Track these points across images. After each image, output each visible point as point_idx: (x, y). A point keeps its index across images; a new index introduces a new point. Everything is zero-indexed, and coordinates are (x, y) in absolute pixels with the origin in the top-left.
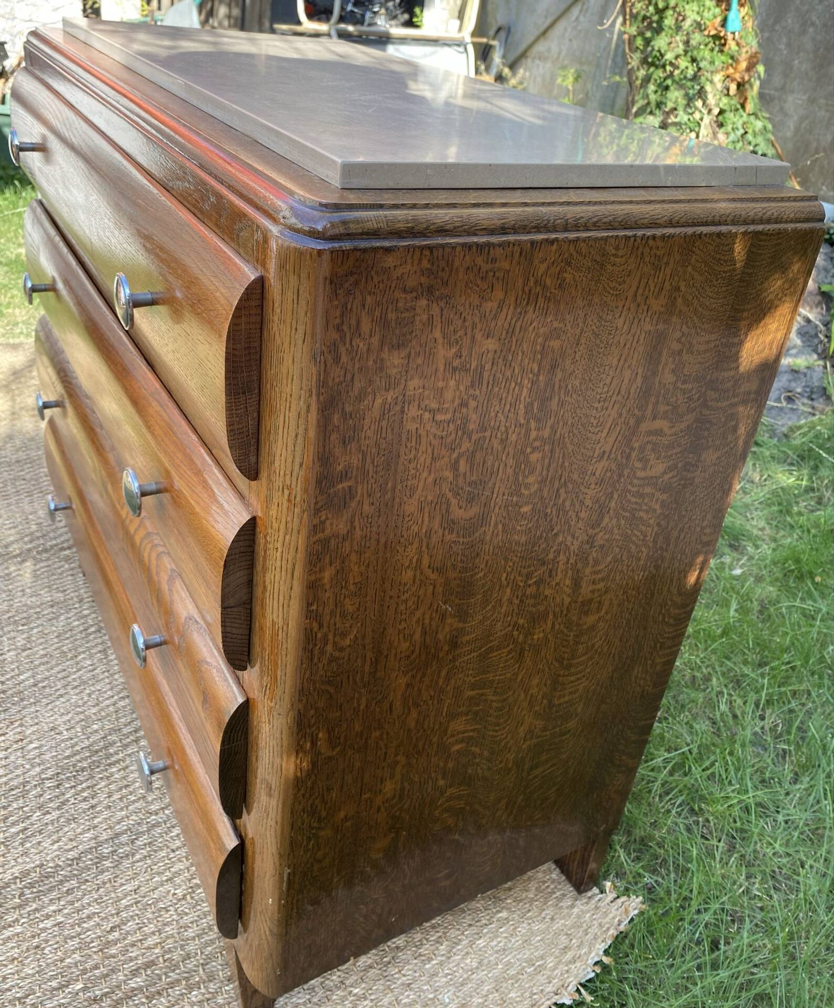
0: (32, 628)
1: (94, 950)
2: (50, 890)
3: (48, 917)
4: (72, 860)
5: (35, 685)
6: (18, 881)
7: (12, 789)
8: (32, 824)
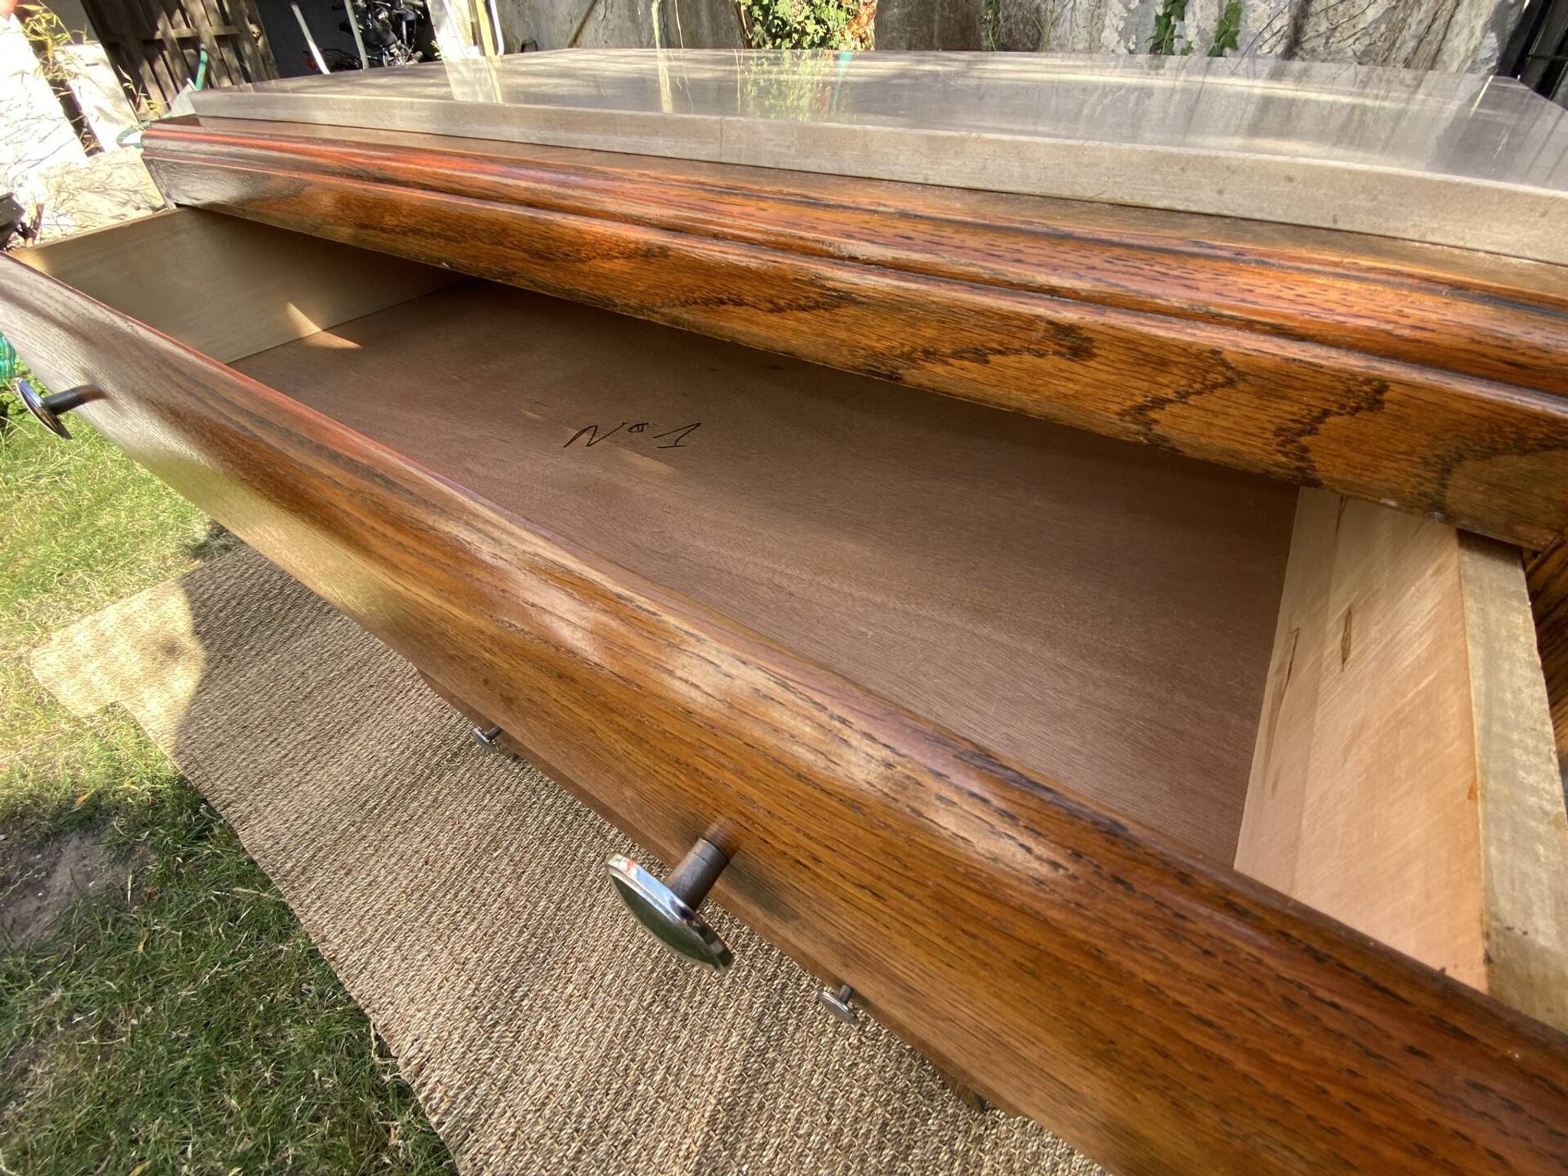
0: (507, 848)
1: (830, 1152)
2: (744, 1117)
3: (763, 1146)
4: (741, 1075)
5: (558, 909)
6: (711, 1133)
7: (627, 1037)
8: (671, 1059)
